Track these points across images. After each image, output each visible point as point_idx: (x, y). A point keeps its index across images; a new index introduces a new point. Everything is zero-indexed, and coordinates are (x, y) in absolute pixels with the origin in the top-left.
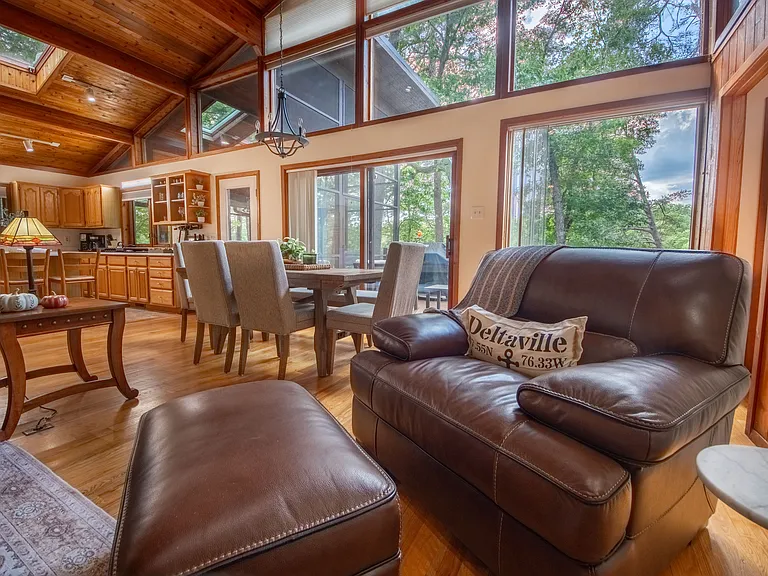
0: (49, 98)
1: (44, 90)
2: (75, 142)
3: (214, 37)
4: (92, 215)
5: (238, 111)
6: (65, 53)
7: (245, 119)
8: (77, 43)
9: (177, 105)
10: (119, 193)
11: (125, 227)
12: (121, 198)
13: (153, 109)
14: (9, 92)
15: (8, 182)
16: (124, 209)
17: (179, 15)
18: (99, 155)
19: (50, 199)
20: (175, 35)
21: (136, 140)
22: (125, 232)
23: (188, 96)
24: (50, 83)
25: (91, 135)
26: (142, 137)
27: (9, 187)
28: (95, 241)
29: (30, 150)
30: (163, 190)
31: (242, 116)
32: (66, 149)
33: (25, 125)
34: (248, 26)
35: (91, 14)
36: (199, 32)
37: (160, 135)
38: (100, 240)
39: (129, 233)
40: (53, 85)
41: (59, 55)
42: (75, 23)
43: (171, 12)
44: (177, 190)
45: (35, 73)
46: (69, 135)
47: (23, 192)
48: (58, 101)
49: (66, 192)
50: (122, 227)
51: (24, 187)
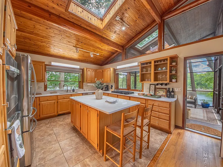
0: (106, 31)
4: (106, 78)
10: (115, 70)
12: (115, 72)
15: (83, 68)
16: (116, 76)
19: (94, 73)
21: (124, 50)
24: (110, 22)
26: (126, 49)
27: (83, 70)
29: (92, 56)
39: (117, 84)
45: (102, 20)
48: (108, 33)
49: (98, 71)
50: (115, 82)
51: (88, 70)
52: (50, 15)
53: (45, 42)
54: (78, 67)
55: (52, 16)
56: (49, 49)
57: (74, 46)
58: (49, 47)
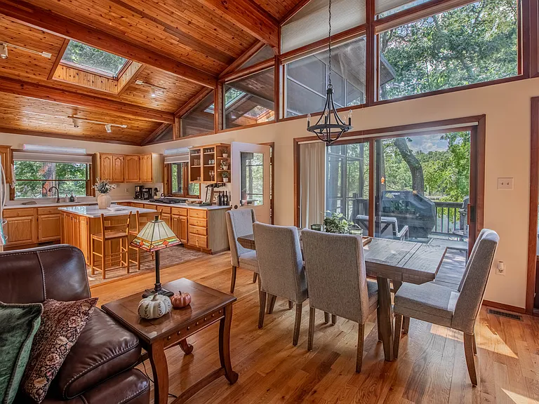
0: (125, 96)
1: (123, 91)
2: (136, 124)
3: (241, 44)
4: (145, 174)
5: (244, 94)
6: (140, 65)
7: (249, 99)
8: (150, 58)
9: (207, 94)
10: (162, 158)
11: (166, 182)
12: (164, 161)
13: (189, 99)
14: (101, 94)
15: (93, 153)
16: (166, 169)
17: (220, 31)
18: (149, 131)
19: (118, 162)
20: (214, 45)
21: (176, 120)
22: (166, 186)
23: (217, 87)
24: (127, 87)
25: (147, 119)
26: (180, 118)
27: (94, 156)
28: (146, 192)
29: (110, 131)
30: (198, 158)
31: (247, 97)
32: (131, 128)
33: (107, 115)
34: (270, 33)
35: (161, 36)
36: (232, 42)
37: (193, 116)
38: (149, 191)
39: (168, 186)
40: (130, 88)
41: (136, 66)
42: (149, 44)
43: (215, 30)
44: (208, 158)
45: (117, 79)
46: (133, 120)
47: (102, 160)
48: (130, 98)
49: (129, 158)
50: (163, 182)
51: (103, 157)
52: (22, 85)
53: (11, 113)
54: (83, 151)
55: (25, 86)
56: (18, 123)
57: (69, 117)
58: (18, 120)
